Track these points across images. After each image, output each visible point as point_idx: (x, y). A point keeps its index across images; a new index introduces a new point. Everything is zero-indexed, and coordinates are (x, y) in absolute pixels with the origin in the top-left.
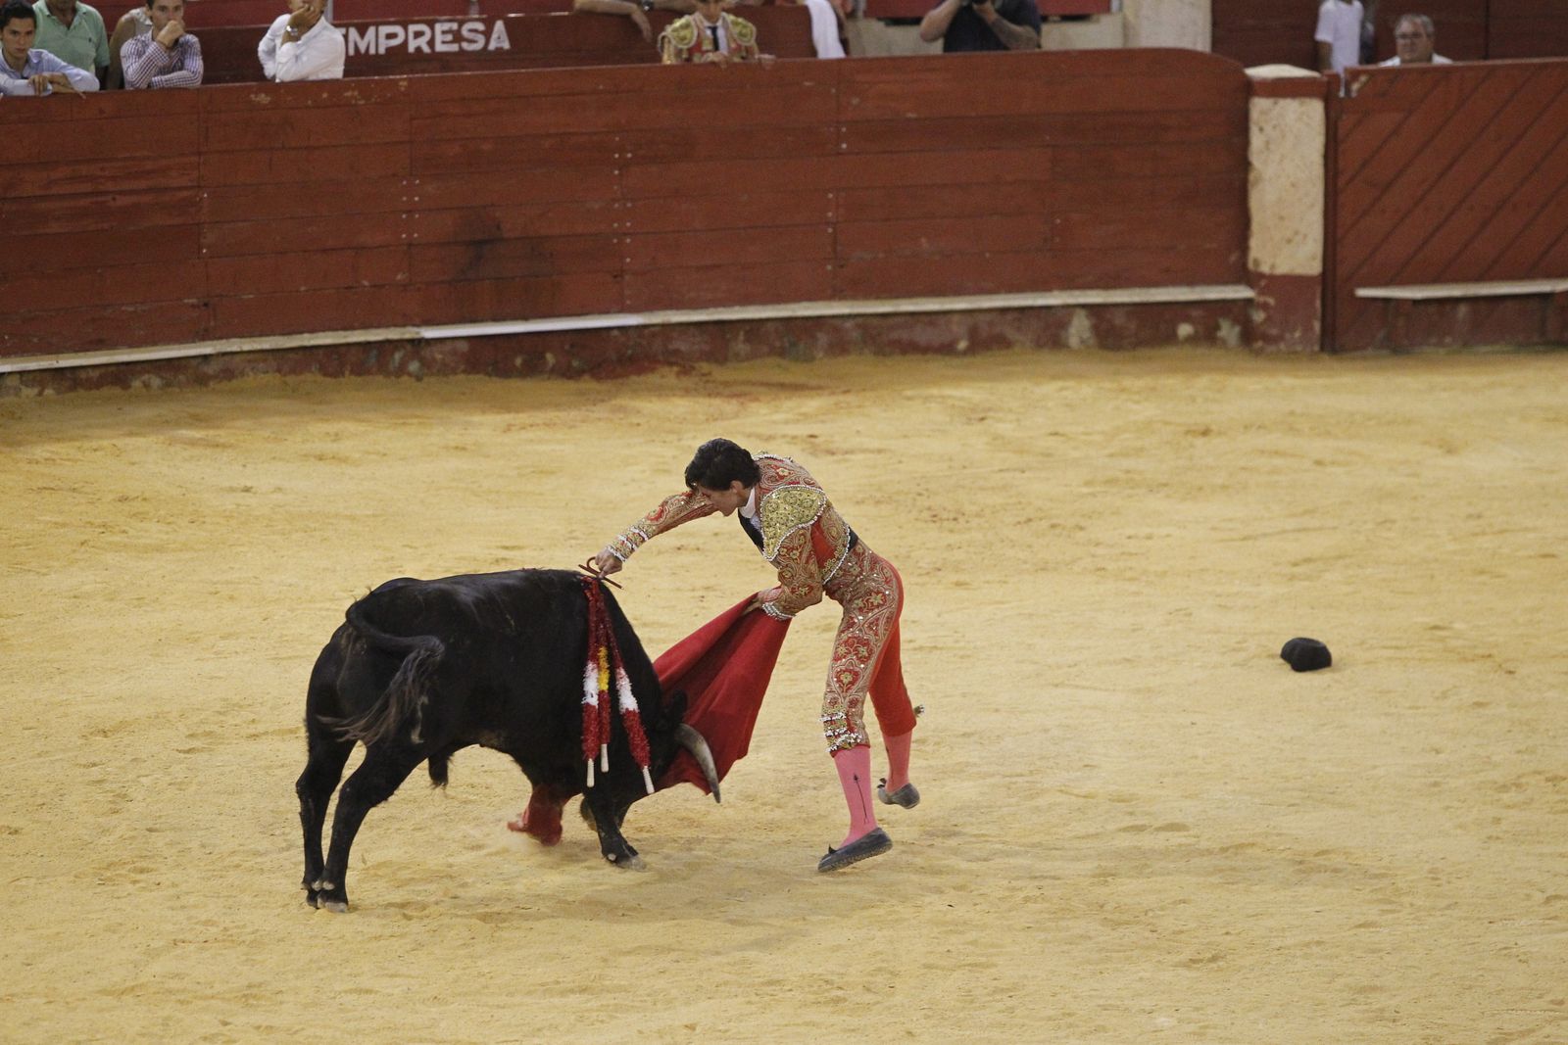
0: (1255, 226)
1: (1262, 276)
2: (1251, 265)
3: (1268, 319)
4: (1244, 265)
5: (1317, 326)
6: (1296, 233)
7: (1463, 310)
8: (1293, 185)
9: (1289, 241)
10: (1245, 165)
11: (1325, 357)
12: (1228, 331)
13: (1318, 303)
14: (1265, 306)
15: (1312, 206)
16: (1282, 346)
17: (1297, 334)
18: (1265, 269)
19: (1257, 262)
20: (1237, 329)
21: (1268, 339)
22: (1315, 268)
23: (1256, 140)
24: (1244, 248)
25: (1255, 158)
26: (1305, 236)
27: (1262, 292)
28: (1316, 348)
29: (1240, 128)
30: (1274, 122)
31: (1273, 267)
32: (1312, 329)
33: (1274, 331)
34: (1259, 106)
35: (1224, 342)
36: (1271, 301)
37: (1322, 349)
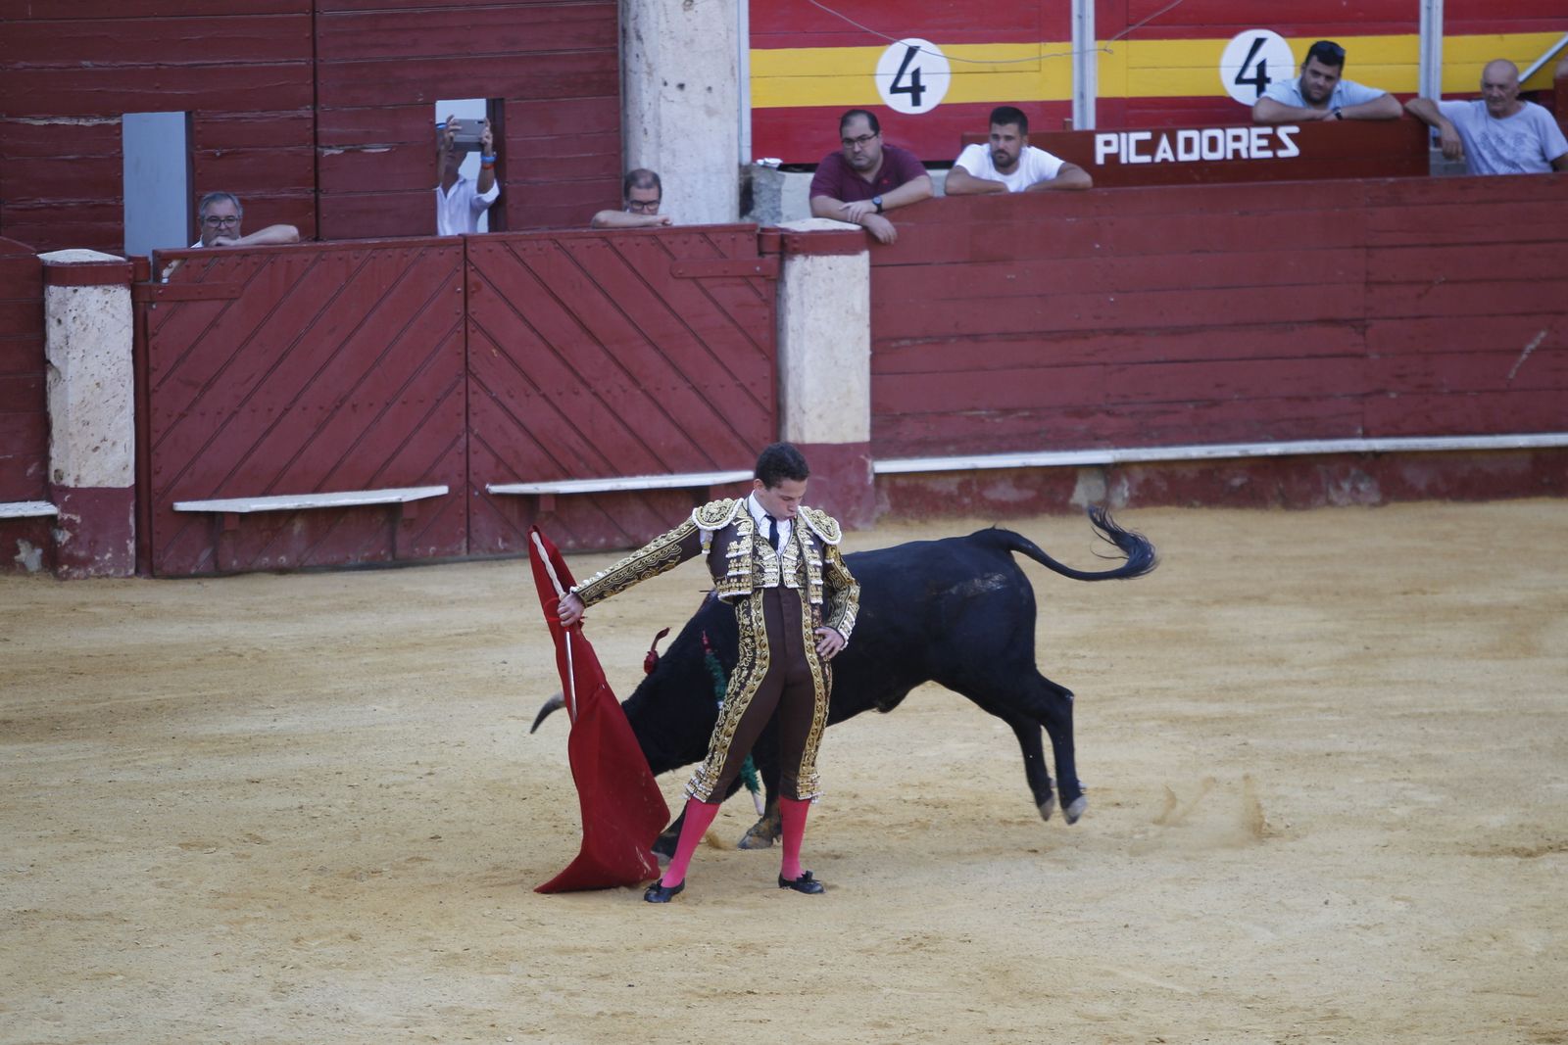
0: (55, 432)
1: (66, 489)
2: (52, 479)
3: (74, 539)
4: (46, 477)
5: (131, 546)
6: (105, 440)
7: (298, 526)
8: (98, 384)
9: (97, 448)
10: (44, 364)
11: (141, 580)
12: (29, 555)
13: (132, 520)
14: (70, 525)
15: (122, 408)
16: (91, 570)
17: (108, 556)
18: (69, 482)
19: (59, 475)
20: (39, 551)
21: (76, 562)
22: (128, 480)
23: (54, 334)
24: (45, 459)
25: (53, 356)
26: (114, 444)
27: (64, 510)
28: (132, 571)
29: (36, 320)
30: (74, 314)
31: (77, 479)
32: (126, 551)
33: (82, 554)
34: (55, 294)
35: (23, 569)
36: (78, 519)
37: (137, 572)
